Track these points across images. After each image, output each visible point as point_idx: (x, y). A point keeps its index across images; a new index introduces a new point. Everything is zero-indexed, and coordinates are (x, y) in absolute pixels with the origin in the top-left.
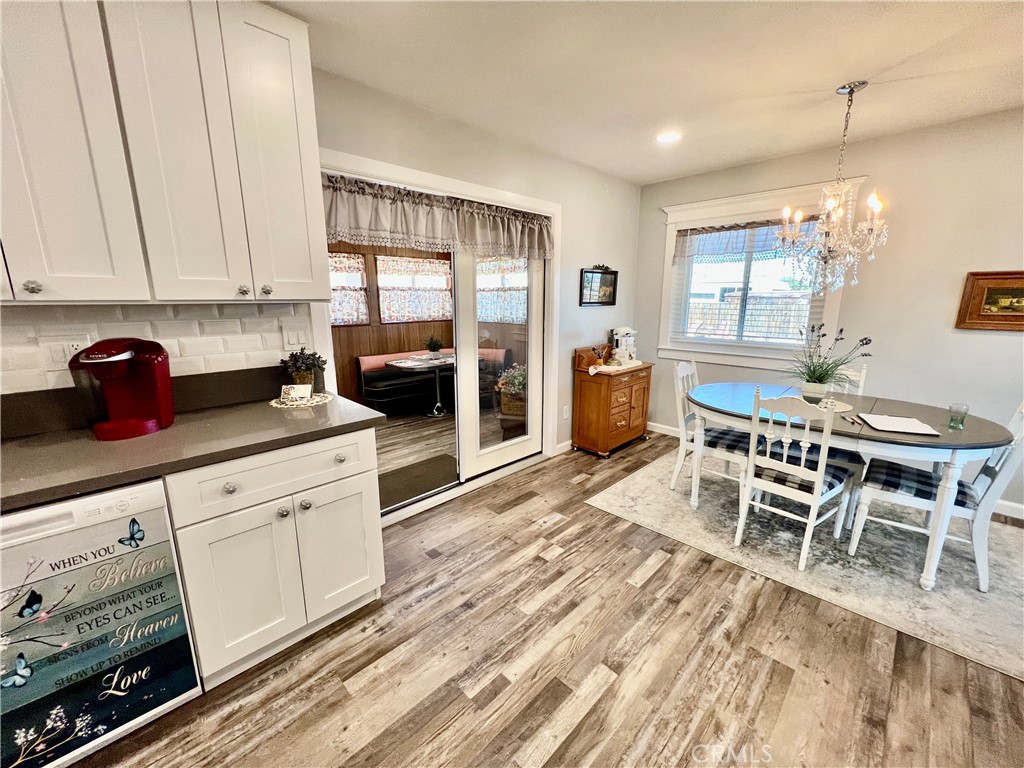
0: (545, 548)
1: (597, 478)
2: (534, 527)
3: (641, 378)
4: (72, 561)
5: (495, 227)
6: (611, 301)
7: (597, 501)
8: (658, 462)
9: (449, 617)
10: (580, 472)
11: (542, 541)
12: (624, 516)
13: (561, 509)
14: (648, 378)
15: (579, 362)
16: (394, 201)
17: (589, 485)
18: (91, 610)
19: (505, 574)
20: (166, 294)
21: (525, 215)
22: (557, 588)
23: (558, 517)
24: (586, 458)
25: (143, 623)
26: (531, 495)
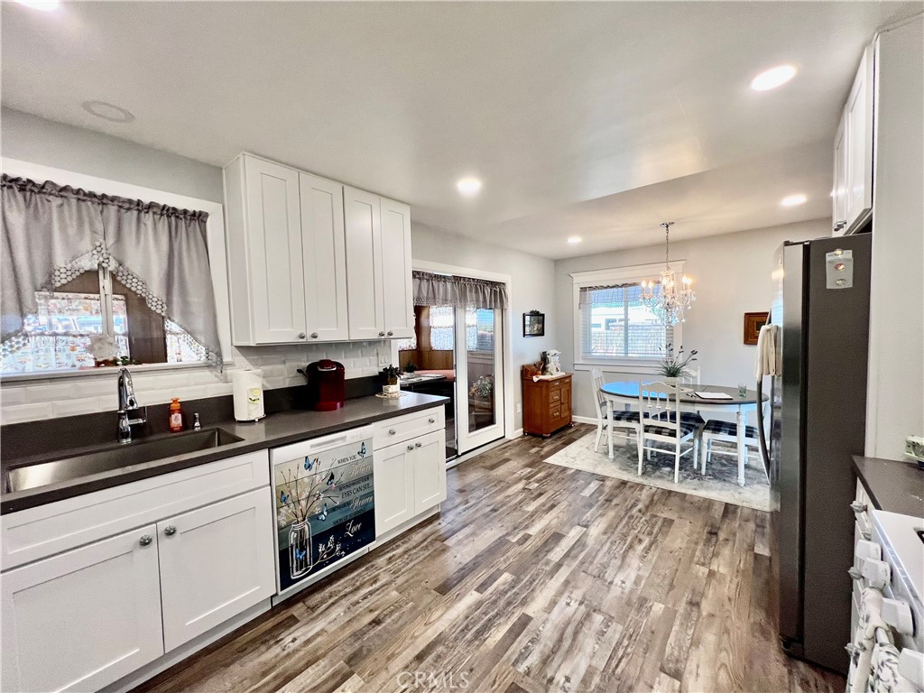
0: (527, 484)
1: (546, 449)
2: (515, 475)
3: (566, 382)
4: (344, 460)
5: (477, 292)
6: (541, 333)
7: (550, 460)
8: (584, 439)
9: (486, 515)
10: (534, 447)
11: (524, 481)
12: (571, 467)
13: (530, 465)
14: (570, 383)
15: (526, 373)
16: (428, 280)
17: (542, 453)
18: (353, 484)
19: (509, 496)
20: (355, 337)
21: (492, 283)
22: (542, 500)
23: (529, 470)
24: (534, 439)
25: (362, 498)
26: (507, 460)
